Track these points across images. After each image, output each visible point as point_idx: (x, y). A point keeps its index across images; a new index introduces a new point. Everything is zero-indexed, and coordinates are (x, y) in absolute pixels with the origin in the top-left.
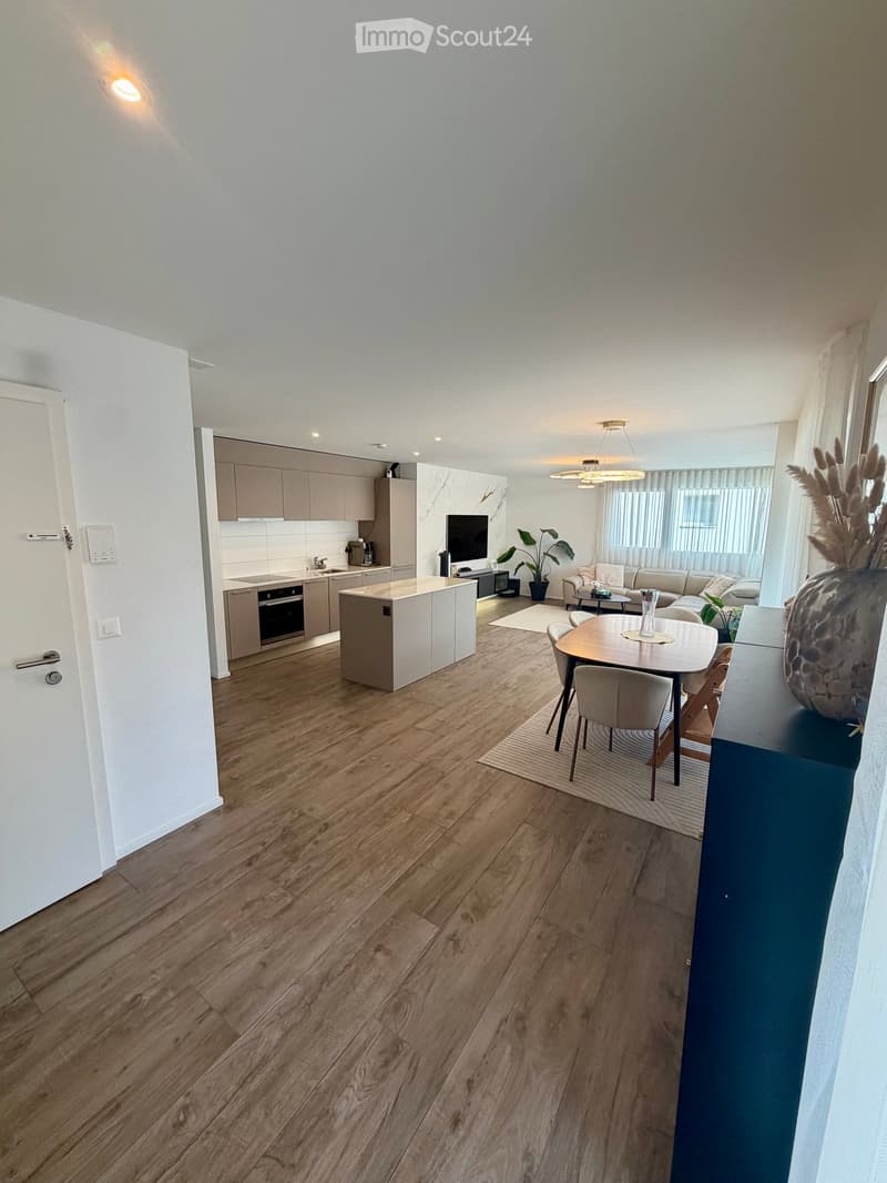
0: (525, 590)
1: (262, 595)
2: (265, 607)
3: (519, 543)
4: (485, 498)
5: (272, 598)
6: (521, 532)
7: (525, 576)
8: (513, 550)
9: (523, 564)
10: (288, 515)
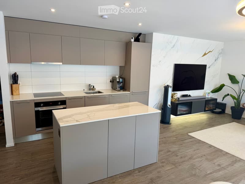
0: (228, 111)
1: (37, 104)
2: (38, 111)
3: (227, 82)
4: (205, 54)
5: (43, 106)
6: (229, 75)
7: (230, 102)
8: (222, 86)
9: (228, 95)
10: (66, 61)
